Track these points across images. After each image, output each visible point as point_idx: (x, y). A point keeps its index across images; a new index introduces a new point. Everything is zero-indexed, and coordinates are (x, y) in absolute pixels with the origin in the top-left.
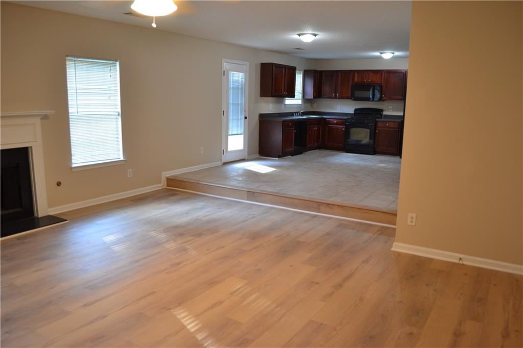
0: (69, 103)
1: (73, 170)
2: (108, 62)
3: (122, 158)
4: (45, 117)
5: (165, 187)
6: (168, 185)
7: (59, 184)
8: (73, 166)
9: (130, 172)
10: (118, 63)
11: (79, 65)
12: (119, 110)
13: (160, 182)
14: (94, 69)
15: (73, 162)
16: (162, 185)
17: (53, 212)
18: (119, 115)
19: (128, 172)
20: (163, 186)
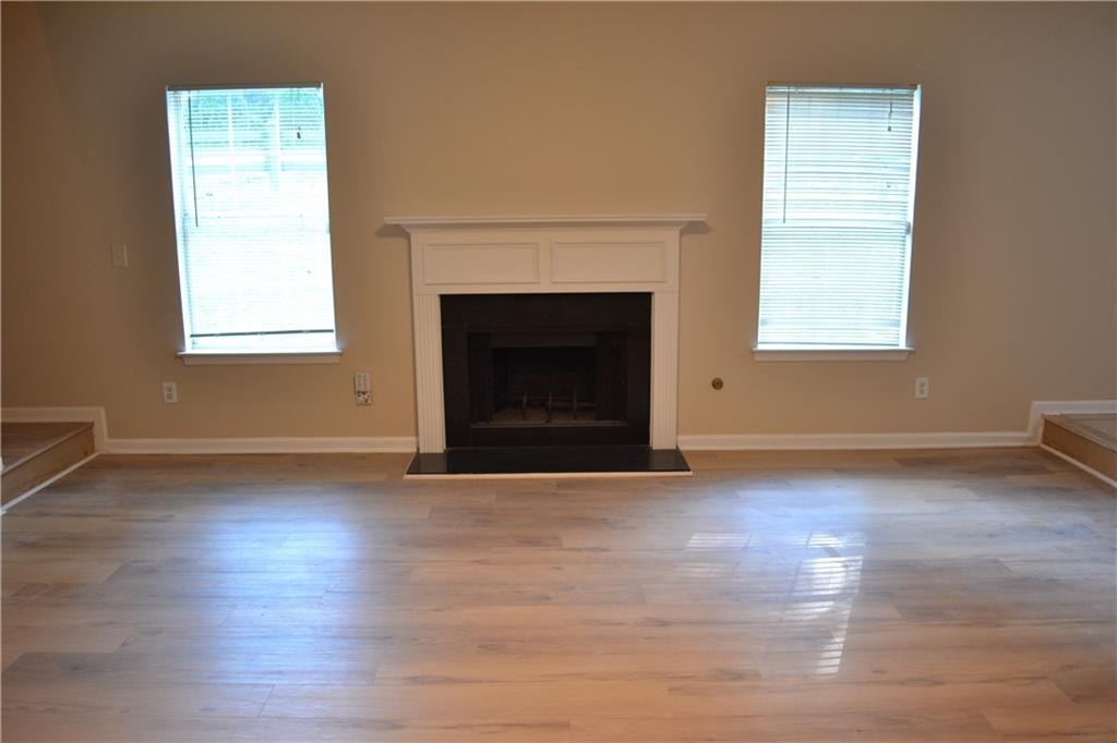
0: (765, 197)
1: (757, 358)
2: (888, 91)
3: (902, 346)
4: (691, 228)
5: (1038, 442)
6: (1046, 440)
7: (717, 384)
8: (760, 347)
9: (922, 385)
10: (917, 94)
11: (798, 105)
12: (910, 218)
13: (1024, 429)
14: (842, 114)
15: (760, 339)
16: (1025, 436)
17: (688, 444)
18: (908, 231)
19: (918, 385)
20: (1029, 439)
